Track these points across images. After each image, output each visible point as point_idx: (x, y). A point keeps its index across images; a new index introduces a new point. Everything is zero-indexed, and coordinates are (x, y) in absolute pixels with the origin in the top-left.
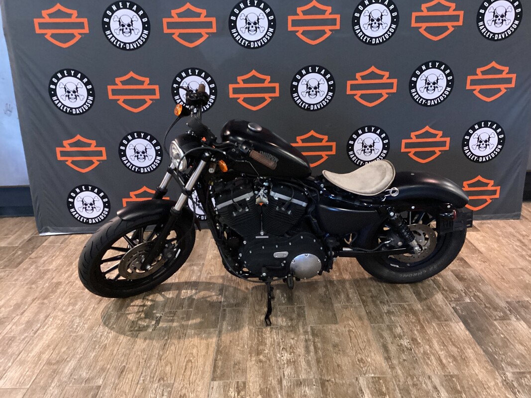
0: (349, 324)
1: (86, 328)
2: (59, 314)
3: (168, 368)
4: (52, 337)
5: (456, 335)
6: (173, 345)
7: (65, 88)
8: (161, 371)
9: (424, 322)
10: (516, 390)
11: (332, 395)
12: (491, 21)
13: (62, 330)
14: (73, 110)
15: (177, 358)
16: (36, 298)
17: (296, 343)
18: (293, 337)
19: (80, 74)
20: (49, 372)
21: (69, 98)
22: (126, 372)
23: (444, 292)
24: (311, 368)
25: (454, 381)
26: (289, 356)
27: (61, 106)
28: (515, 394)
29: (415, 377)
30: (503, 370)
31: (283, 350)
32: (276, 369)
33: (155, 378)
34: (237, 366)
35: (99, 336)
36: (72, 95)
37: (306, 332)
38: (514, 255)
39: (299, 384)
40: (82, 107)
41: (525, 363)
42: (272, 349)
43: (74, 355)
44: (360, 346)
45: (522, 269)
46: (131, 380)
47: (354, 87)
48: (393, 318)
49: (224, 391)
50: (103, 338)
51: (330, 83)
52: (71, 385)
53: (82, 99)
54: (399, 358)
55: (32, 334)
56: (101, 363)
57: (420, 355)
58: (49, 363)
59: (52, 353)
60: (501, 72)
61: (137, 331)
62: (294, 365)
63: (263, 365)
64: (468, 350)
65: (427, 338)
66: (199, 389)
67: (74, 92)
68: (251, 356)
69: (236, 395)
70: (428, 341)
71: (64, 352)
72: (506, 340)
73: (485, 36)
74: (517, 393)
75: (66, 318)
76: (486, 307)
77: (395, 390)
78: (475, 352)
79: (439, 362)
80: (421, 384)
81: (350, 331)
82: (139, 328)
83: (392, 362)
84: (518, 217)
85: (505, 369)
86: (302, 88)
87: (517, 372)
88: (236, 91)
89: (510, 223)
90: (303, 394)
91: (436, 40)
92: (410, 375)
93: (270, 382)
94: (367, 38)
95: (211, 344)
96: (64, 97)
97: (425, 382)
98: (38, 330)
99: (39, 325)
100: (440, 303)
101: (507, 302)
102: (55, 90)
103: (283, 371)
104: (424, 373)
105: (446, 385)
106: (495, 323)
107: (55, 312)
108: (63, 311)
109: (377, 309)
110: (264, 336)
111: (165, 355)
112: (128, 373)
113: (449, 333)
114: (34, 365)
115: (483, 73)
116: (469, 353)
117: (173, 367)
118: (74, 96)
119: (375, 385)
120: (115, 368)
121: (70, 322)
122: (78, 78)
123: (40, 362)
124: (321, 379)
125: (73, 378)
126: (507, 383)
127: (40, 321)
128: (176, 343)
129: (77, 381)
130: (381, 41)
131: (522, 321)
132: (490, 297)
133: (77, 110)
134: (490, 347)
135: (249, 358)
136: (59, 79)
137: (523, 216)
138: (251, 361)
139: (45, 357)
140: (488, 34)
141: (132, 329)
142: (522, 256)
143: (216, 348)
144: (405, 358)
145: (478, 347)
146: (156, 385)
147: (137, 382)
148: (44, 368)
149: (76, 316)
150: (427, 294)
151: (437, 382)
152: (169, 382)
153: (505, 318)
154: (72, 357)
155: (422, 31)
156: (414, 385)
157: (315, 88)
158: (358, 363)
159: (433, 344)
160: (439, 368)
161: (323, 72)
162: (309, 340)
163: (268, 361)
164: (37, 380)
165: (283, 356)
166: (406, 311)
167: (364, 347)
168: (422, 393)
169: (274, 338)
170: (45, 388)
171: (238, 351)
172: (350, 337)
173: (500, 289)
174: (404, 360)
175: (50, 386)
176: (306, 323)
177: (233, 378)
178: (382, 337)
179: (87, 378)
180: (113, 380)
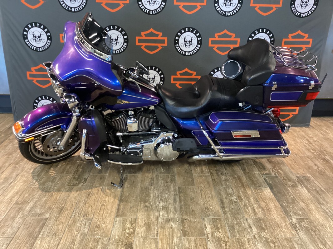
0: (201, 186)
1: (41, 183)
2: (25, 174)
3: (90, 209)
4: (20, 188)
5: (265, 195)
6: (94, 195)
7: (33, 34)
8: (86, 210)
9: (246, 186)
10: (298, 229)
11: (188, 228)
12: (299, 5)
13: (26, 184)
14: (38, 48)
15: (96, 203)
16: (11, 164)
17: (169, 196)
18: (167, 192)
19: (42, 26)
20: (17, 209)
21: (36, 41)
22: (64, 210)
23: (259, 169)
24: (176, 211)
25: (261, 222)
26: (163, 204)
27: (30, 46)
28: (297, 231)
29: (238, 219)
30: (291, 217)
31: (160, 200)
32: (155, 211)
33: (81, 215)
34: (132, 209)
35: (49, 188)
36: (37, 39)
37: (175, 190)
38: (303, 149)
39: (168, 220)
40: (44, 47)
41: (304, 213)
42: (154, 199)
43: (33, 199)
44: (207, 199)
45: (307, 157)
46: (67, 215)
47: (213, 42)
48: (227, 183)
49: (123, 224)
50: (51, 189)
51: (199, 39)
52: (29, 217)
53: (43, 42)
54: (229, 207)
55: (7, 186)
56: (49, 204)
57: (242, 207)
58: (17, 203)
59: (19, 197)
60: (303, 37)
61: (72, 186)
62: (166, 209)
63: (148, 209)
64: (271, 204)
65: (247, 196)
66: (108, 222)
67: (39, 37)
68: (141, 203)
69: (130, 226)
70: (248, 198)
71: (26, 197)
72: (294, 199)
73: (295, 15)
74: (298, 231)
75: (29, 176)
76: (284, 179)
77: (225, 226)
78: (275, 205)
79: (253, 211)
80: (241, 223)
81: (201, 190)
82: (74, 184)
83: (225, 210)
84: (308, 126)
85: (292, 216)
86: (181, 41)
87: (299, 219)
88: (140, 41)
89: (303, 129)
90: (170, 227)
91: (265, 15)
92: (235, 218)
93: (151, 219)
94: (222, 12)
95: (117, 195)
96: (32, 40)
97: (244, 222)
98: (11, 183)
99: (12, 180)
100: (256, 176)
101: (297, 177)
102: (27, 35)
103: (160, 213)
104: (243, 217)
105: (256, 224)
106: (289, 189)
107: (22, 173)
108: (27, 172)
109: (219, 178)
110: (150, 191)
111: (89, 201)
112: (65, 211)
113: (260, 194)
114: (8, 204)
115: (293, 37)
116: (272, 205)
117: (93, 208)
118: (39, 40)
119: (214, 223)
120: (57, 208)
121: (31, 179)
122: (41, 28)
123: (11, 203)
124: (182, 218)
125: (31, 213)
126: (293, 225)
127: (13, 178)
128: (96, 194)
129: (33, 215)
130: (231, 14)
131: (305, 188)
132: (287, 173)
133: (40, 48)
134: (284, 203)
135: (140, 205)
136: (29, 29)
137: (311, 126)
138: (140, 206)
139: (15, 199)
140: (297, 13)
141: (69, 185)
142: (308, 150)
143: (120, 198)
144: (233, 208)
145: (277, 203)
146: (82, 219)
147: (70, 216)
148: (14, 206)
149: (35, 175)
150: (250, 170)
151: (251, 222)
152: (90, 217)
153: (295, 186)
154: (32, 200)
155: (257, 9)
156: (237, 224)
157: (190, 42)
158: (205, 209)
159: (250, 200)
160: (253, 214)
161: (194, 32)
162: (177, 195)
163: (151, 207)
164: (9, 214)
165: (160, 204)
166: (236, 180)
167: (209, 200)
168: (241, 229)
169: (155, 193)
170: (13, 219)
171: (133, 200)
172: (201, 194)
173: (293, 168)
174: (232, 209)
175: (17, 217)
176: (175, 185)
177: (129, 216)
178: (220, 194)
179: (40, 213)
180: (56, 215)
